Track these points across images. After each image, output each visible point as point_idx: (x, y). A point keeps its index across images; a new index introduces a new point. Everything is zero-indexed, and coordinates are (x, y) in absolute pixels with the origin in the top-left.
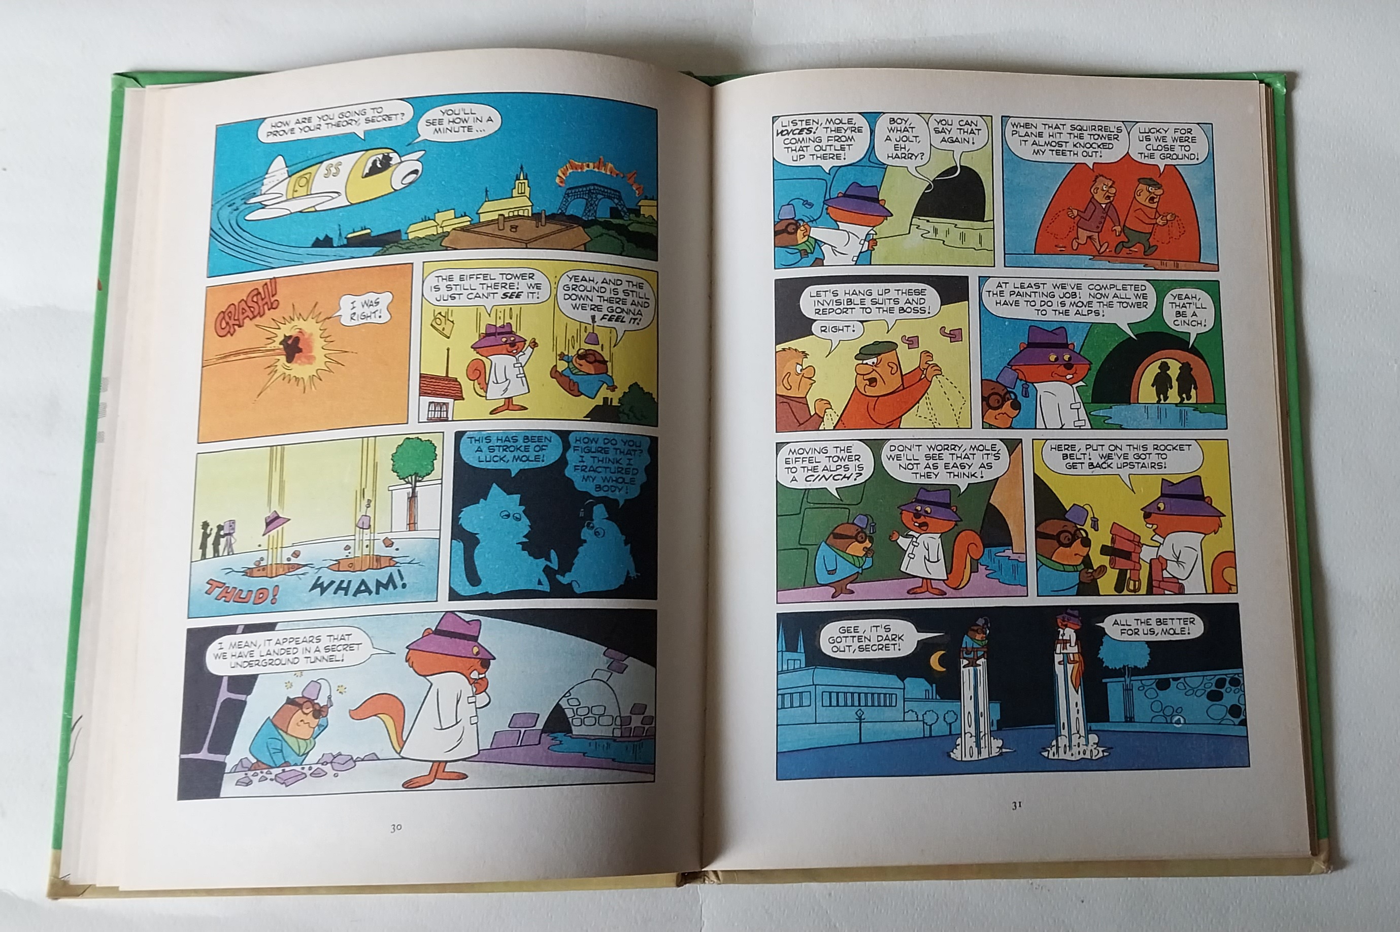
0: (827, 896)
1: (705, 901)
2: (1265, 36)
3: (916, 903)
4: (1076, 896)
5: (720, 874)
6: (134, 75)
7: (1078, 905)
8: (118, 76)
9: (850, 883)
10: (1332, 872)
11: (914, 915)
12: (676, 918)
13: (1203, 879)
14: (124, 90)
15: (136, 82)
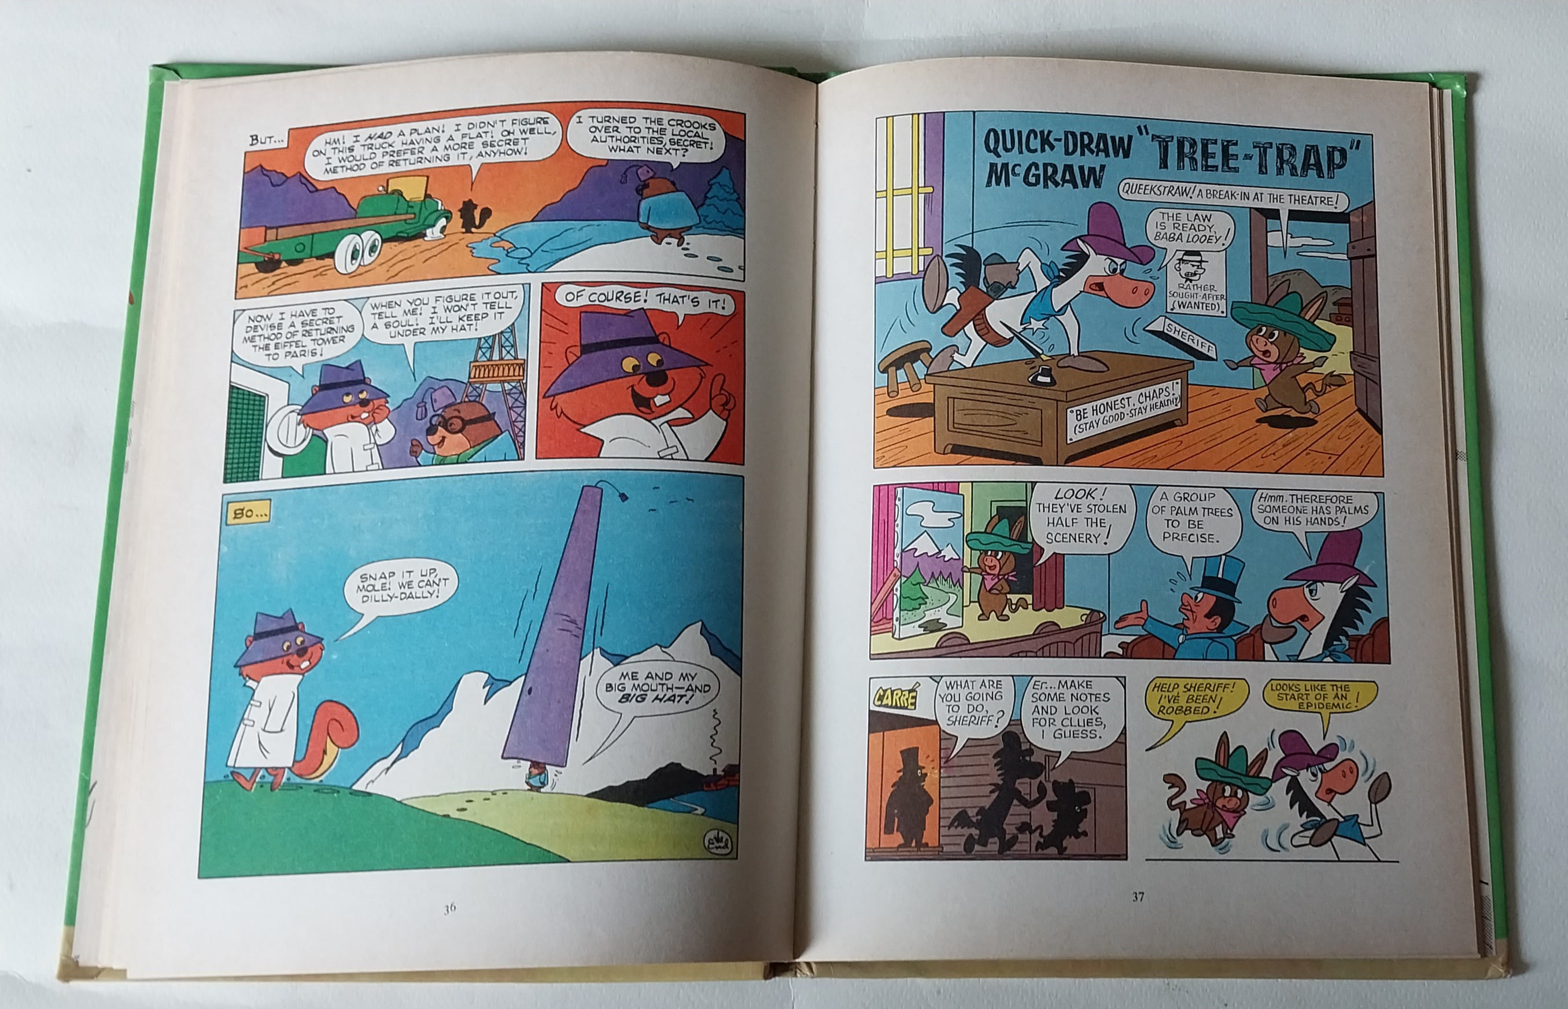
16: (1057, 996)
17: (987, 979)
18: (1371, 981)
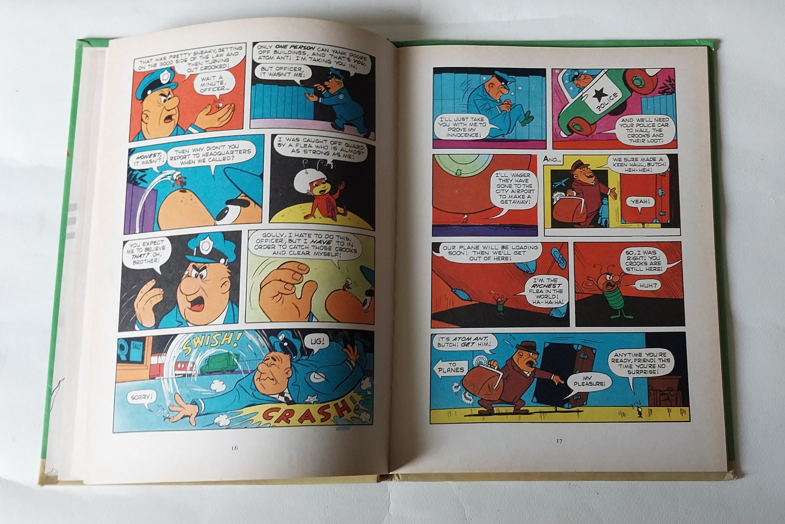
1: (392, 490)
3: (506, 494)
4: (594, 491)
6: (87, 40)
7: (595, 496)
9: (470, 482)
10: (736, 479)
11: (505, 500)
13: (665, 483)
14: (82, 48)
15: (89, 44)
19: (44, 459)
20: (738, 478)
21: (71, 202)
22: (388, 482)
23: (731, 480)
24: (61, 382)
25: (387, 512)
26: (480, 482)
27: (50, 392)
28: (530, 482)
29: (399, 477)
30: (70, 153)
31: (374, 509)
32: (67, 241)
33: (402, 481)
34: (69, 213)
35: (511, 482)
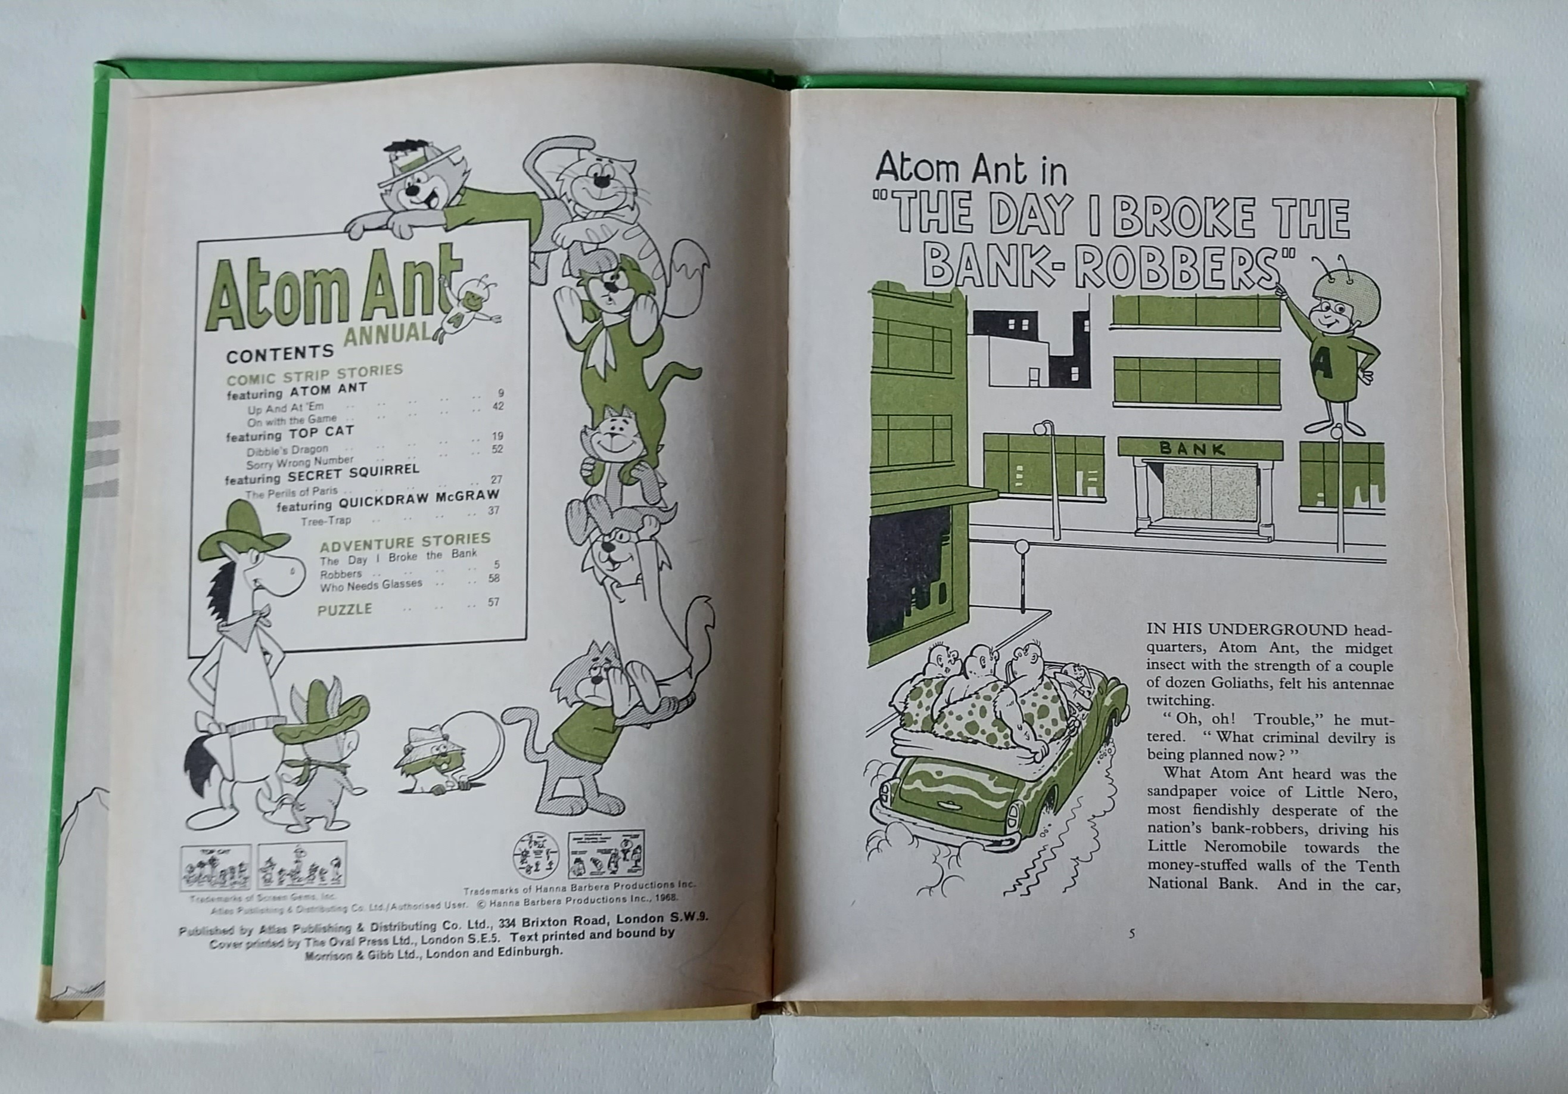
0: (917, 1033)
1: (778, 1035)
2: (1443, 36)
3: (1017, 1042)
4: (1200, 1039)
5: (798, 1006)
6: (117, 63)
7: (1202, 1048)
8: (100, 65)
9: (943, 1018)
10: (1496, 1016)
11: (1015, 1055)
12: (745, 1053)
13: (1346, 1021)
14: (109, 82)
15: (123, 73)
16: (1038, 1034)
17: (967, 1018)
18: (1352, 1021)
19: (49, 967)
20: (1500, 1013)
21: (91, 418)
22: (770, 1016)
23: (1484, 1018)
24: (79, 805)
25: (769, 1079)
26: (962, 1018)
27: (57, 826)
28: (1067, 1019)
29: (795, 1010)
30: (87, 312)
31: (742, 1072)
32: (86, 503)
33: (801, 1015)
34: (88, 441)
35: (1027, 1019)
